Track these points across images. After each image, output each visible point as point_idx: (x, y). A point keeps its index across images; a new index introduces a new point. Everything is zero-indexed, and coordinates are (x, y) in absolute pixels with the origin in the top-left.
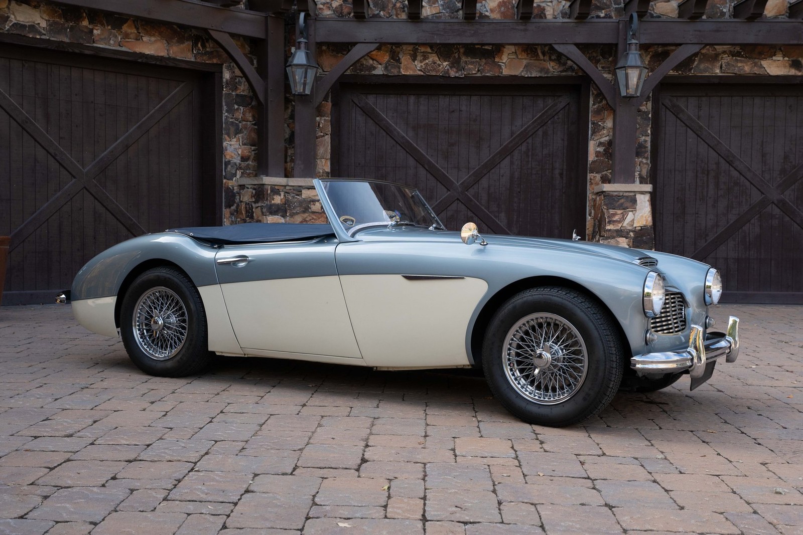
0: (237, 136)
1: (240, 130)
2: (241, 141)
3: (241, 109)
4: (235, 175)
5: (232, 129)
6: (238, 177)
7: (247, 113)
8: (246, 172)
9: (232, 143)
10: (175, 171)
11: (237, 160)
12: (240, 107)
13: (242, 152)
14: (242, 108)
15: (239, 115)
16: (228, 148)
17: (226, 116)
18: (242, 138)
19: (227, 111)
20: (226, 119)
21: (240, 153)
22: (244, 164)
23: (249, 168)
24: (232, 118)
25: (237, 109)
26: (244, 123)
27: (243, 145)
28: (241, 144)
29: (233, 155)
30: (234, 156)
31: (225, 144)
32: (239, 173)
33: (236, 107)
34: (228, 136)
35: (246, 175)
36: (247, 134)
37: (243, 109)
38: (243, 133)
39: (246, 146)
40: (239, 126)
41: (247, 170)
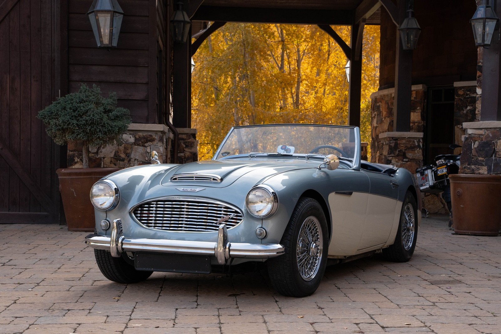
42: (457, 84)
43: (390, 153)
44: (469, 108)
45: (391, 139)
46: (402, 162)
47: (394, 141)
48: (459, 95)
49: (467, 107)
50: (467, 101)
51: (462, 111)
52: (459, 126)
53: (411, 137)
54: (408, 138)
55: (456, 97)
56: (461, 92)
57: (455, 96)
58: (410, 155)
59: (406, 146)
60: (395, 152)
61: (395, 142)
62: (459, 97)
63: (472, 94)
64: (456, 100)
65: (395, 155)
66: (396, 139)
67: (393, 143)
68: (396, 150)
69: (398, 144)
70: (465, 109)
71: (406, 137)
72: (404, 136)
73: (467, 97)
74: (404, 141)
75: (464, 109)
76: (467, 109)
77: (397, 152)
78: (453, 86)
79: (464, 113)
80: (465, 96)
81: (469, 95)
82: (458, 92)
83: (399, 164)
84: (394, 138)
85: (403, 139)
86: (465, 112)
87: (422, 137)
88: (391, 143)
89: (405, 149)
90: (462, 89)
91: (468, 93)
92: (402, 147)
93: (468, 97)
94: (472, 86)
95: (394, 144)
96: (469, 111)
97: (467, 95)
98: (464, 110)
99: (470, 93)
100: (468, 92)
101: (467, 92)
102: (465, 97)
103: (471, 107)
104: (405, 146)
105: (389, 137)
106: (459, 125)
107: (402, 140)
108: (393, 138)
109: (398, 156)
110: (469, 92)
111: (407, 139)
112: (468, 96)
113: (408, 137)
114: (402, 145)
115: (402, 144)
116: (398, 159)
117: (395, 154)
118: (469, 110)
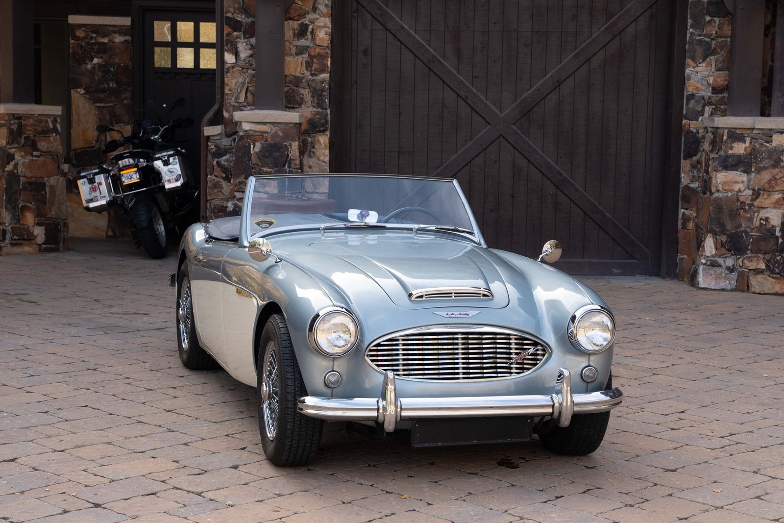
0: (708, 60)
1: (713, 51)
2: (714, 66)
3: (715, 21)
4: (702, 113)
5: (699, 50)
6: (706, 115)
7: (725, 26)
8: (720, 108)
9: (698, 69)
10: (627, 110)
11: (707, 93)
12: (715, 19)
13: (714, 80)
14: (717, 20)
15: (713, 30)
16: (693, 76)
17: (691, 33)
18: (716, 61)
19: (692, 26)
20: (691, 37)
21: (711, 82)
22: (715, 98)
23: (725, 102)
24: (700, 35)
25: (709, 22)
26: (720, 40)
27: (717, 71)
28: (713, 70)
29: (699, 85)
30: (701, 87)
31: (688, 71)
32: (708, 110)
33: (708, 18)
34: (692, 60)
35: (718, 113)
36: (724, 56)
37: (720, 21)
38: (718, 53)
39: (722, 72)
40: (710, 45)
41: (721, 105)
42: (73, 19)
43: (11, 141)
44: (96, 61)
45: (12, 117)
46: (31, 158)
47: (16, 121)
48: (76, 38)
49: (92, 60)
50: (93, 49)
51: (84, 66)
52: (79, 90)
53: (43, 113)
54: (38, 115)
55: (73, 41)
56: (80, 33)
57: (71, 38)
58: (43, 145)
59: (35, 130)
60: (19, 140)
61: (19, 123)
62: (78, 41)
63: (100, 38)
64: (71, 46)
65: (20, 146)
66: (18, 117)
67: (14, 124)
68: (21, 137)
69: (22, 126)
70: (89, 63)
71: (34, 115)
72: (33, 113)
73: (91, 42)
74: (31, 121)
75: (87, 62)
76: (93, 62)
77: (23, 141)
78: (67, 20)
79: (88, 69)
80: (87, 40)
81: (96, 40)
82: (75, 33)
83: (27, 160)
84: (16, 116)
85: (30, 118)
86: (89, 66)
87: (60, 113)
88: (11, 124)
89: (34, 134)
90: (83, 29)
91: (94, 35)
92: (30, 130)
93: (93, 43)
94: (100, 25)
95: (16, 126)
96: (96, 66)
97: (92, 38)
98: (87, 64)
99: (97, 36)
100: (93, 33)
101: (91, 34)
102: (88, 42)
103: (101, 60)
104: (33, 130)
105: (7, 114)
106: (79, 88)
107: (29, 120)
108: (13, 115)
109: (23, 146)
110: (96, 34)
111: (36, 117)
112: (93, 41)
113: (39, 113)
114: (29, 128)
115: (29, 126)
116: (25, 153)
117: (19, 144)
118: (97, 64)
